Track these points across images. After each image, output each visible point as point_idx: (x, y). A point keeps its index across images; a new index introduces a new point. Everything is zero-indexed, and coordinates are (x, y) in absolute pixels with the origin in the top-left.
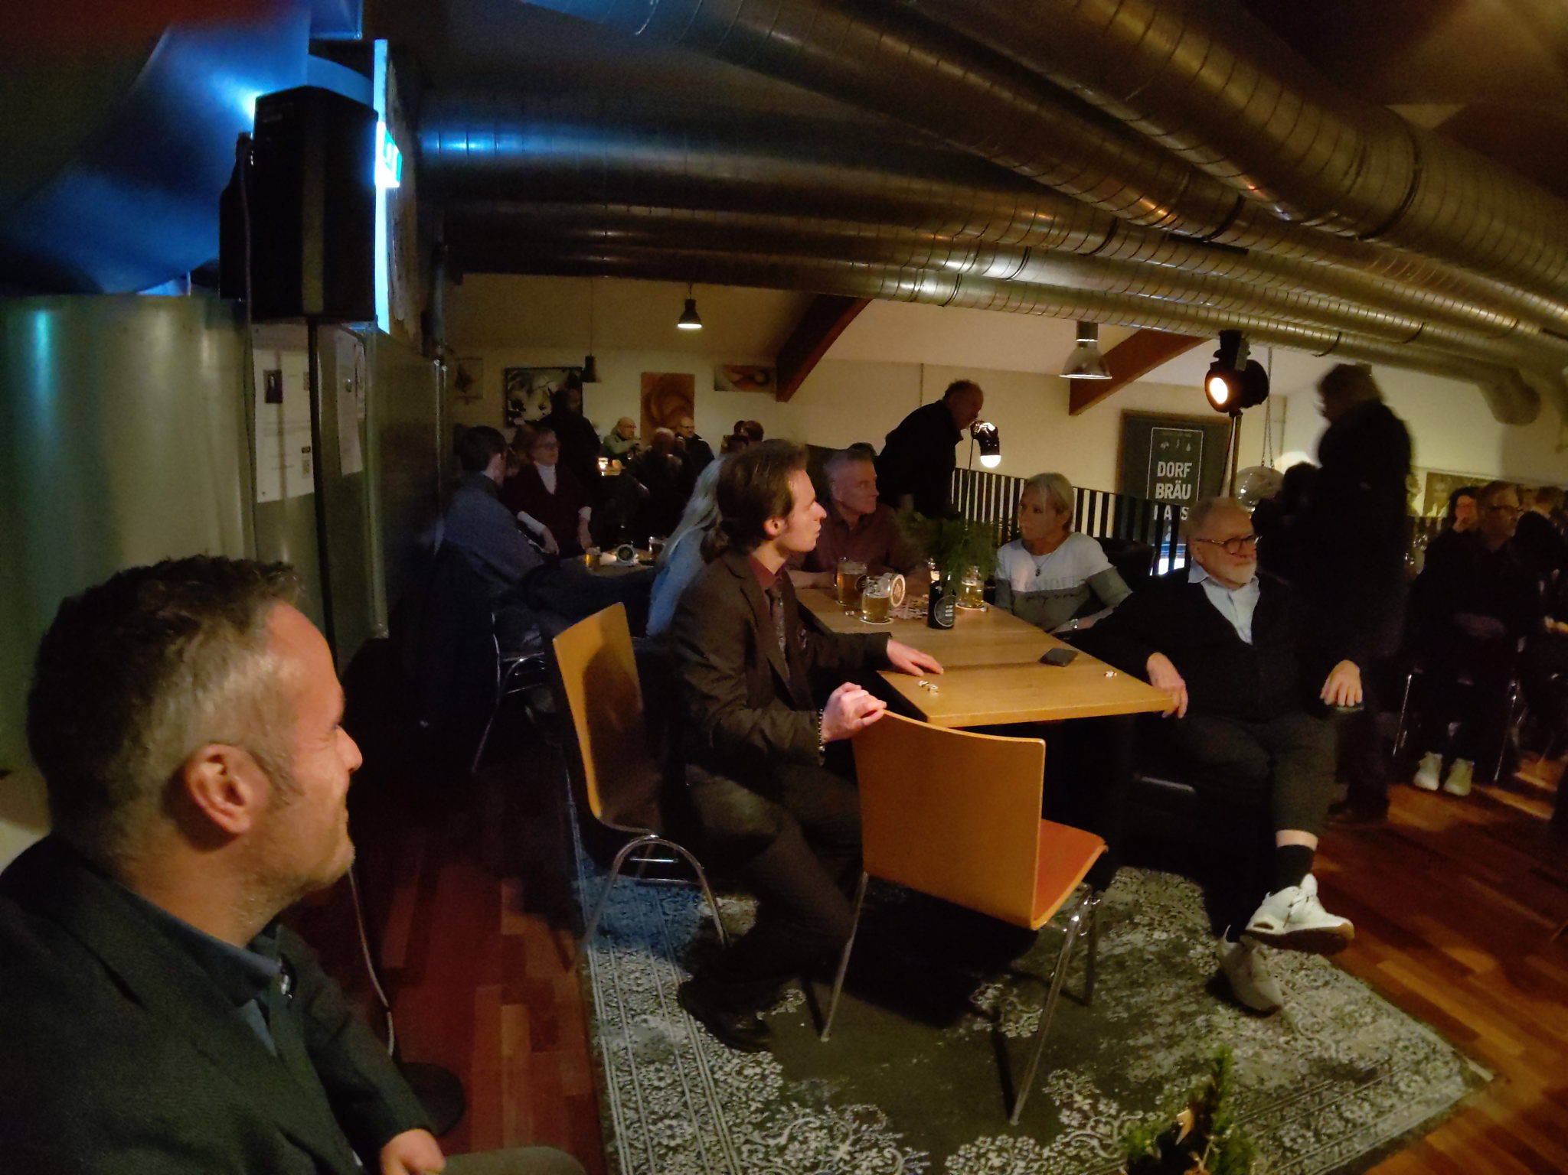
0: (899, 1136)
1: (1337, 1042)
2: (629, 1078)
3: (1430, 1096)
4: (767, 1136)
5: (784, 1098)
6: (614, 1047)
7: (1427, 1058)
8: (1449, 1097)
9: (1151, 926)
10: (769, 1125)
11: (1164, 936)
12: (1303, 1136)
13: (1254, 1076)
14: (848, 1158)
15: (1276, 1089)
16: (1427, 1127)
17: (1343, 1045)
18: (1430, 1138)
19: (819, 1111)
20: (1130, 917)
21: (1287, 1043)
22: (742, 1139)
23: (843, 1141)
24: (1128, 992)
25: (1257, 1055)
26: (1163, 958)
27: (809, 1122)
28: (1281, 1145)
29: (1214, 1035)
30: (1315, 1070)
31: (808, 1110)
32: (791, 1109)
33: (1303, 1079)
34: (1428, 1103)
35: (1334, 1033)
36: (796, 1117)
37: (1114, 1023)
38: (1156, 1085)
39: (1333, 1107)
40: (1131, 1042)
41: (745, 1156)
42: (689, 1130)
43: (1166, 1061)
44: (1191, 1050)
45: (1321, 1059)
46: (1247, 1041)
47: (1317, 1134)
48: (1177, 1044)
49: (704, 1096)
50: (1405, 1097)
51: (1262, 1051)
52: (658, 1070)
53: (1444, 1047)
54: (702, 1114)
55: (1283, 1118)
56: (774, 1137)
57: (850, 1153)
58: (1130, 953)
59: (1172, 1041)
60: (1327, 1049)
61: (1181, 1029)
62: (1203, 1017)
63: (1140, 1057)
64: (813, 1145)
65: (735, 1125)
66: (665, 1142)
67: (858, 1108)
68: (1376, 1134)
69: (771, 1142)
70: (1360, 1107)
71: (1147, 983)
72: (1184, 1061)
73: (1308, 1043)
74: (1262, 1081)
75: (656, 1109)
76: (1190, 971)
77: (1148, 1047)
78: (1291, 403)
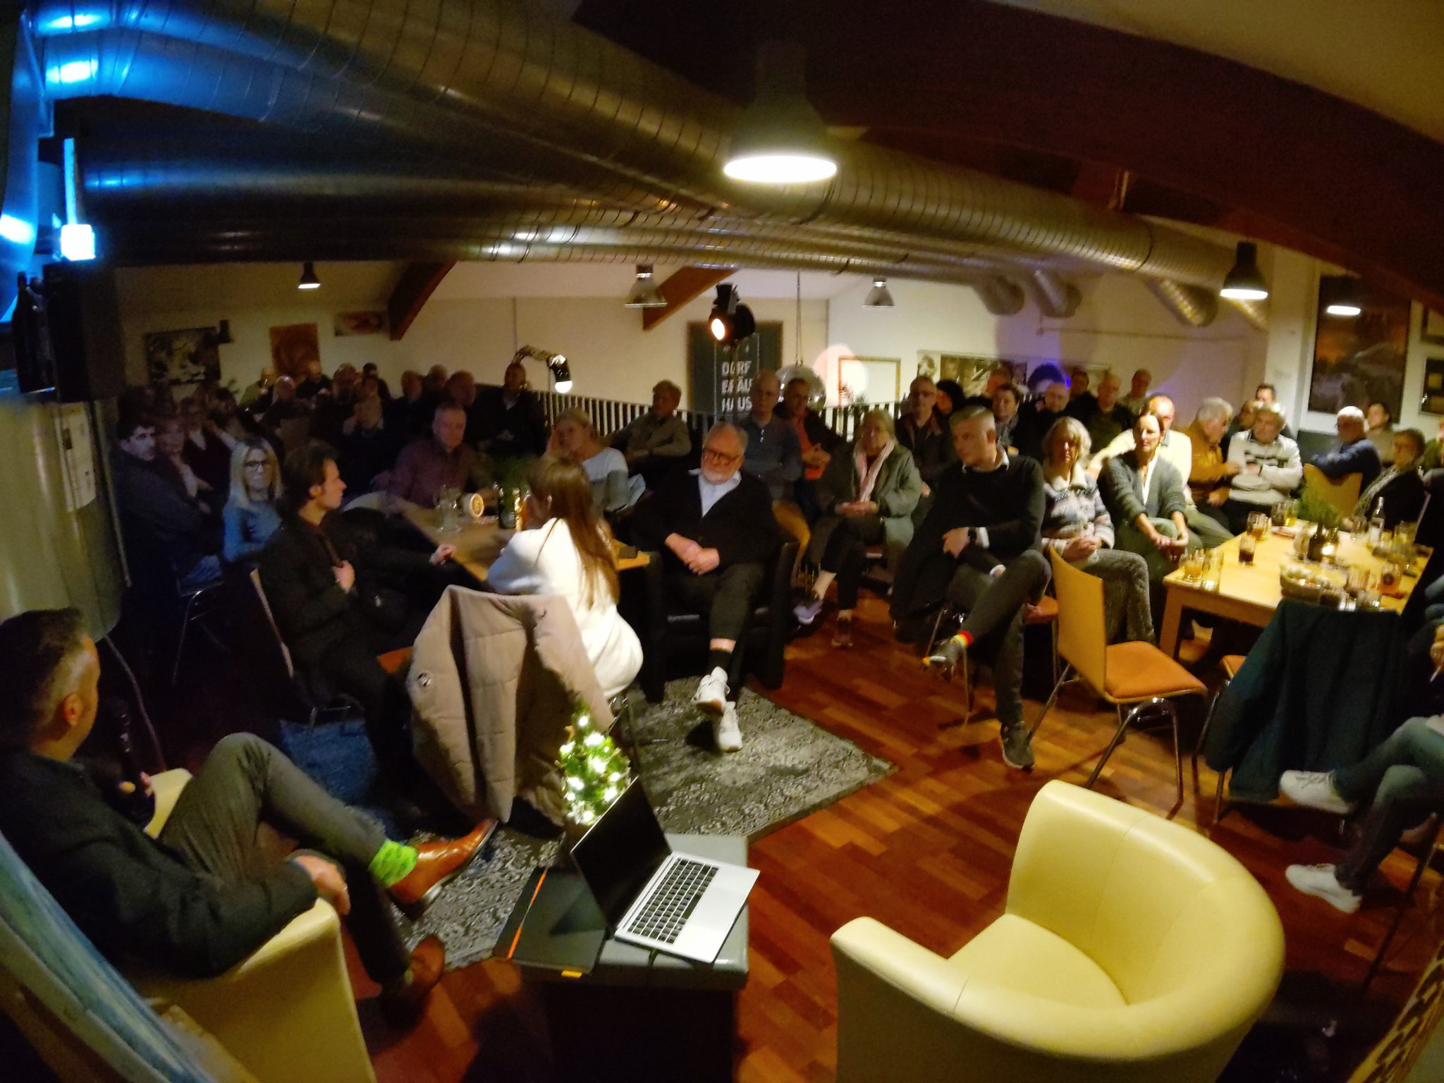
0: (513, 840)
1: (786, 757)
3: (844, 779)
7: (844, 759)
8: (857, 779)
9: (673, 706)
12: (757, 807)
15: (743, 786)
16: (838, 797)
17: (790, 758)
18: (841, 802)
25: (734, 768)
26: (678, 722)
28: (742, 812)
30: (770, 773)
33: (761, 778)
34: (841, 783)
35: (786, 751)
38: (667, 794)
39: (779, 790)
40: (654, 772)
43: (675, 779)
44: (692, 772)
45: (774, 767)
46: (728, 761)
47: (766, 805)
48: (684, 769)
50: (827, 781)
51: (737, 766)
53: (857, 752)
55: (745, 800)
58: (658, 723)
59: (680, 769)
60: (780, 760)
61: (687, 761)
63: (660, 780)
68: (805, 802)
70: (796, 788)
71: (668, 739)
72: (686, 779)
73: (768, 758)
74: (734, 782)
78: (833, 304)
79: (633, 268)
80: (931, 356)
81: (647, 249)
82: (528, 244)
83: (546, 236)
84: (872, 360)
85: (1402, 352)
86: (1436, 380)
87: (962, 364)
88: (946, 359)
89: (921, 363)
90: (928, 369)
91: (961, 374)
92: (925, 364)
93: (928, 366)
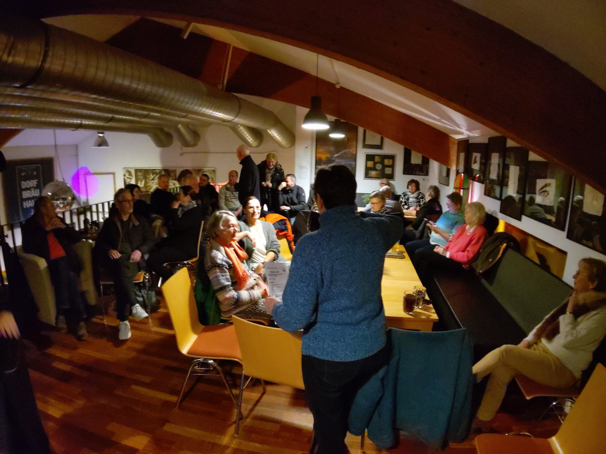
78: (79, 147)
80: (129, 169)
84: (101, 174)
85: (354, 152)
86: (370, 164)
87: (145, 173)
88: (137, 171)
89: (125, 174)
90: (129, 177)
91: (145, 178)
92: (127, 175)
93: (129, 175)
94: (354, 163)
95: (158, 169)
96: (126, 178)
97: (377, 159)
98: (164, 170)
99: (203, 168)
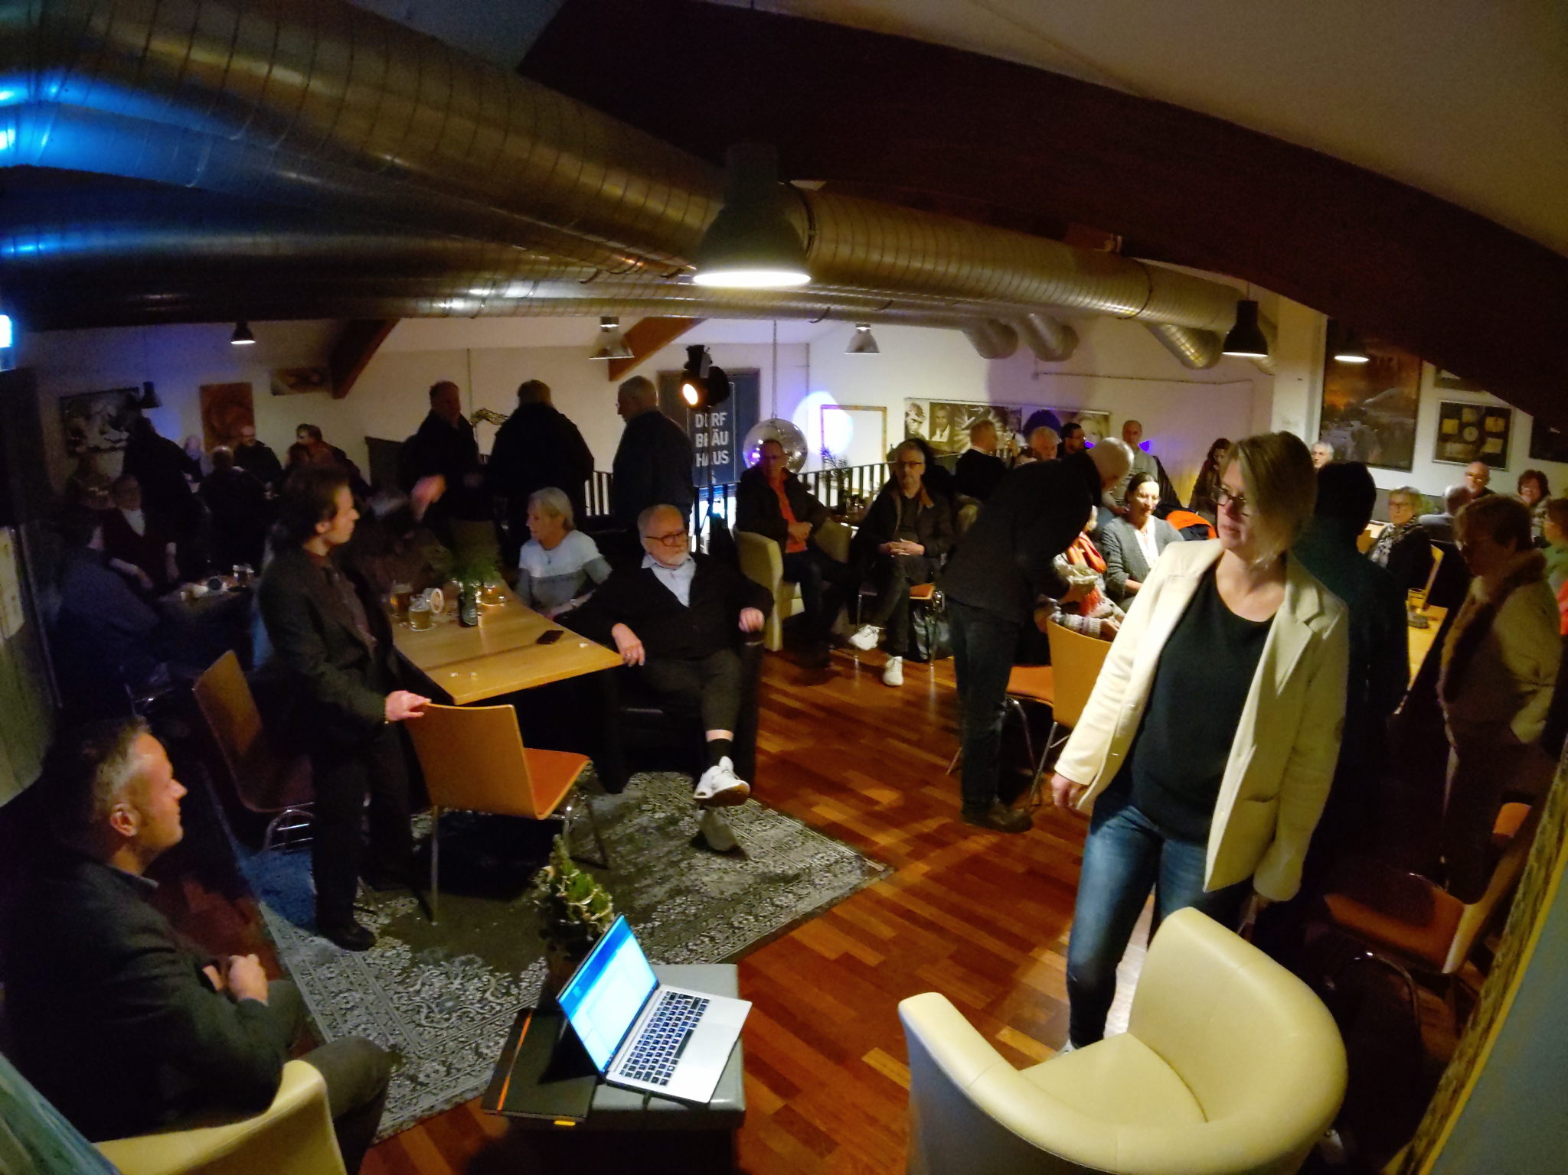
0: (491, 968)
1: (775, 861)
2: (310, 977)
3: (836, 884)
4: (407, 987)
5: (414, 963)
6: (295, 962)
7: (837, 862)
8: (850, 884)
9: (654, 811)
10: (408, 981)
11: (663, 815)
12: (747, 919)
13: (718, 891)
14: (459, 987)
15: (731, 896)
16: (832, 904)
17: (779, 863)
18: (835, 910)
19: (437, 964)
20: (639, 807)
21: (741, 867)
22: (393, 992)
23: (455, 979)
24: (635, 856)
25: (721, 878)
26: (659, 828)
27: (432, 973)
28: (731, 926)
29: (692, 872)
30: (759, 880)
31: (431, 967)
32: (420, 968)
33: (750, 886)
34: (834, 889)
35: (774, 857)
36: (424, 972)
37: (626, 876)
38: (651, 908)
39: (768, 900)
40: (637, 885)
41: (396, 1001)
42: (358, 996)
43: (659, 892)
44: (677, 883)
45: (764, 873)
46: (715, 870)
47: (756, 917)
48: (668, 880)
49: (362, 974)
50: (818, 887)
51: (724, 875)
52: (329, 968)
53: (850, 853)
54: (364, 986)
55: (734, 911)
56: (413, 986)
57: (461, 984)
58: (638, 831)
59: (664, 880)
60: (768, 867)
61: (671, 871)
62: (686, 862)
63: (643, 893)
64: (437, 985)
65: (386, 986)
66: (343, 1007)
67: (463, 958)
68: (796, 911)
69: (411, 989)
70: (786, 897)
71: (649, 847)
72: (671, 890)
73: (755, 865)
74: (722, 893)
75: (333, 989)
76: (680, 834)
77: (649, 886)
78: (812, 348)
79: (598, 319)
80: (918, 402)
81: (613, 302)
82: (483, 299)
83: (502, 291)
84: (856, 408)
85: (1414, 397)
86: (1450, 426)
87: (953, 411)
88: (934, 406)
89: (909, 412)
90: (916, 418)
91: (952, 423)
92: (913, 415)
93: (917, 414)
94: (1412, 421)
95: (982, 406)
96: (909, 420)
97: (1468, 416)
98: (995, 408)
99: (1081, 409)
